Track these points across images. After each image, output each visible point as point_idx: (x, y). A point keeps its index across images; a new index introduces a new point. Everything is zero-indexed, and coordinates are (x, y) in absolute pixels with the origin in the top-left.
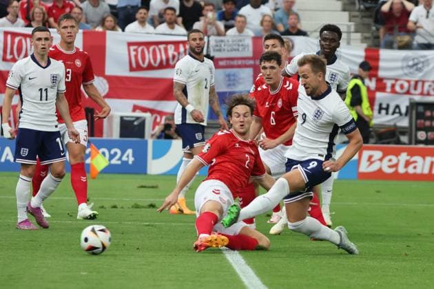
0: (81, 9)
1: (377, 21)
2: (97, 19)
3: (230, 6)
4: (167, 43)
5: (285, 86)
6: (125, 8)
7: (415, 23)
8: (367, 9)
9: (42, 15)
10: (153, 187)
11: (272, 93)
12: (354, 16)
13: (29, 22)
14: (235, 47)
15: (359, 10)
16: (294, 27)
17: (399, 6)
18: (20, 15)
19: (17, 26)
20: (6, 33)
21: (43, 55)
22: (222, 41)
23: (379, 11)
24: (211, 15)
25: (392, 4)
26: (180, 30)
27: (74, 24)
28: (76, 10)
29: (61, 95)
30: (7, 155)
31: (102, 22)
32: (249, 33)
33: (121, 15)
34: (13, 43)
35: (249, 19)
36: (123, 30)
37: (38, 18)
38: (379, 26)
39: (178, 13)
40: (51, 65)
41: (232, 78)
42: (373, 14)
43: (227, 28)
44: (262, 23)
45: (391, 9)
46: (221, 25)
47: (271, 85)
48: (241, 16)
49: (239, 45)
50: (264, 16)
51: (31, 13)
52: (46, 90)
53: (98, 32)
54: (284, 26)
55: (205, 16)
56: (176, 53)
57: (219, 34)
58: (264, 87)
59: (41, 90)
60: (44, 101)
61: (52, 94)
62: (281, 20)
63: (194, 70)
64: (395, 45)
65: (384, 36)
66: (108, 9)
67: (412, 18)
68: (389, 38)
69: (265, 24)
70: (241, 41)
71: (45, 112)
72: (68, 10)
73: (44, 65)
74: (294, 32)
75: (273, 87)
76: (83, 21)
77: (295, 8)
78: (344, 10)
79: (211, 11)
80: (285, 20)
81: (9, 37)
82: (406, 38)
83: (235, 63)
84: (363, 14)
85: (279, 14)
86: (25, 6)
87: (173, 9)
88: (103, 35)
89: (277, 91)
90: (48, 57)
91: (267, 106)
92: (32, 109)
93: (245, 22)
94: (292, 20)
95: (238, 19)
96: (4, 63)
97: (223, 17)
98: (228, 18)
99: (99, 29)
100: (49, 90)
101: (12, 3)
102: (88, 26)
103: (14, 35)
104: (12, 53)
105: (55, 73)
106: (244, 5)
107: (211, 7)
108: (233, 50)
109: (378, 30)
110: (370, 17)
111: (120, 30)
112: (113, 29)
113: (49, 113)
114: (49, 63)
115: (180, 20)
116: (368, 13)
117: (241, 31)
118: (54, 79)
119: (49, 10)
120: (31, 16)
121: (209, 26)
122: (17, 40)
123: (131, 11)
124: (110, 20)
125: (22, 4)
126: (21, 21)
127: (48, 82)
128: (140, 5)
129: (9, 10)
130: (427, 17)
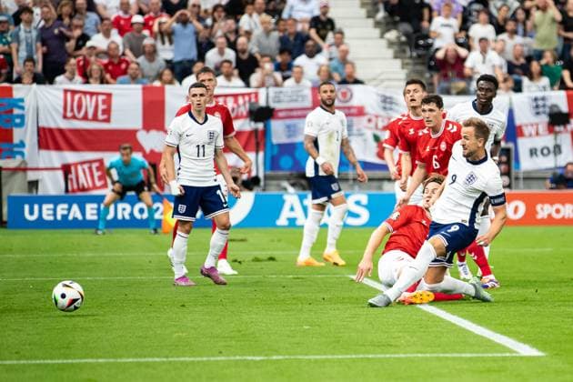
0: (138, 64)
1: (430, 68)
2: (153, 73)
3: (286, 57)
4: (226, 96)
5: (449, 129)
6: (180, 62)
7: (472, 69)
8: (419, 56)
9: (99, 73)
10: (242, 240)
11: (434, 136)
12: (407, 64)
13: (86, 78)
14: (295, 98)
15: (411, 57)
16: (350, 76)
17: (454, 53)
18: (77, 73)
19: (75, 83)
20: (66, 91)
21: (200, 111)
22: (281, 92)
23: (433, 58)
24: (268, 66)
25: (447, 51)
26: (237, 82)
27: (212, 77)
28: (133, 66)
29: (219, 151)
30: (75, 213)
31: (159, 76)
32: (307, 83)
33: (178, 69)
34: (73, 101)
35: (305, 70)
36: (181, 83)
37: (96, 75)
38: (433, 73)
39: (234, 65)
40: (208, 121)
41: (292, 129)
42: (426, 61)
43: (285, 78)
44: (319, 73)
45: (446, 55)
46: (278, 76)
47: (433, 128)
48: (298, 66)
49: (297, 96)
50: (320, 66)
51: (88, 70)
52: (203, 146)
53: (156, 88)
54: (340, 75)
55: (263, 68)
56: (235, 106)
57: (277, 85)
58: (425, 131)
59: (198, 146)
60: (201, 157)
61: (210, 150)
62: (336, 69)
63: (325, 122)
64: (454, 91)
65: (439, 83)
66: (164, 64)
67: (468, 64)
68: (445, 85)
69: (322, 73)
70: (299, 91)
71: (202, 168)
72: (123, 66)
73: (201, 121)
74: (351, 80)
75: (435, 130)
76: (140, 76)
77: (350, 57)
78: (396, 57)
79: (268, 62)
80: (340, 70)
81: (69, 95)
82: (462, 84)
83: (295, 113)
84: (416, 61)
85: (335, 63)
86: (81, 63)
87: (229, 62)
88: (162, 90)
89: (439, 135)
90: (206, 113)
91: (428, 150)
92: (190, 165)
93: (302, 73)
94: (348, 69)
95: (295, 69)
96: (65, 121)
97: (279, 68)
98: (285, 68)
99: (157, 84)
100: (206, 146)
101: (69, 61)
102: (145, 81)
103: (74, 92)
104: (72, 110)
105: (212, 129)
106: (299, 54)
107: (267, 59)
108: (292, 101)
109: (432, 76)
110: (423, 64)
111: (177, 84)
112: (171, 82)
113: (207, 168)
114: (206, 119)
115: (236, 72)
116: (420, 61)
117: (298, 81)
118: (211, 135)
119: (106, 66)
120: (88, 74)
121: (266, 78)
122: (77, 97)
123: (187, 65)
124: (167, 74)
125: (79, 62)
126: (78, 79)
127: (206, 139)
128: (196, 59)
129: (67, 67)
130: (484, 62)
